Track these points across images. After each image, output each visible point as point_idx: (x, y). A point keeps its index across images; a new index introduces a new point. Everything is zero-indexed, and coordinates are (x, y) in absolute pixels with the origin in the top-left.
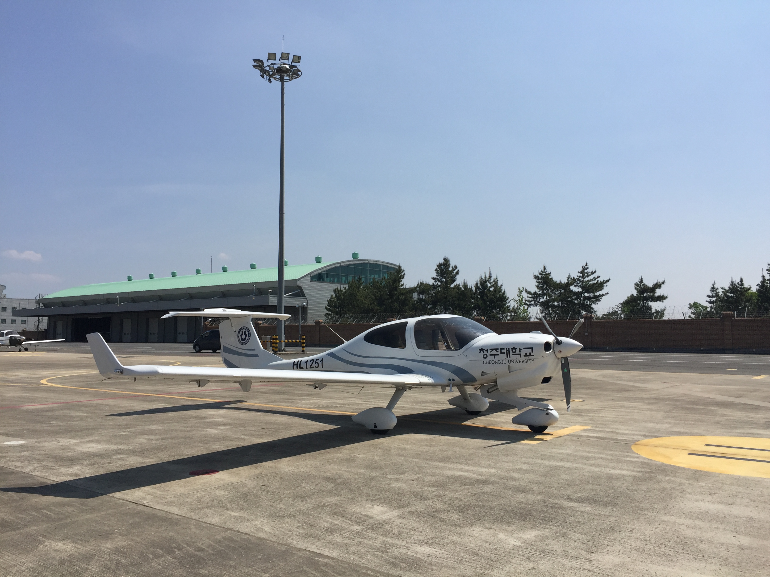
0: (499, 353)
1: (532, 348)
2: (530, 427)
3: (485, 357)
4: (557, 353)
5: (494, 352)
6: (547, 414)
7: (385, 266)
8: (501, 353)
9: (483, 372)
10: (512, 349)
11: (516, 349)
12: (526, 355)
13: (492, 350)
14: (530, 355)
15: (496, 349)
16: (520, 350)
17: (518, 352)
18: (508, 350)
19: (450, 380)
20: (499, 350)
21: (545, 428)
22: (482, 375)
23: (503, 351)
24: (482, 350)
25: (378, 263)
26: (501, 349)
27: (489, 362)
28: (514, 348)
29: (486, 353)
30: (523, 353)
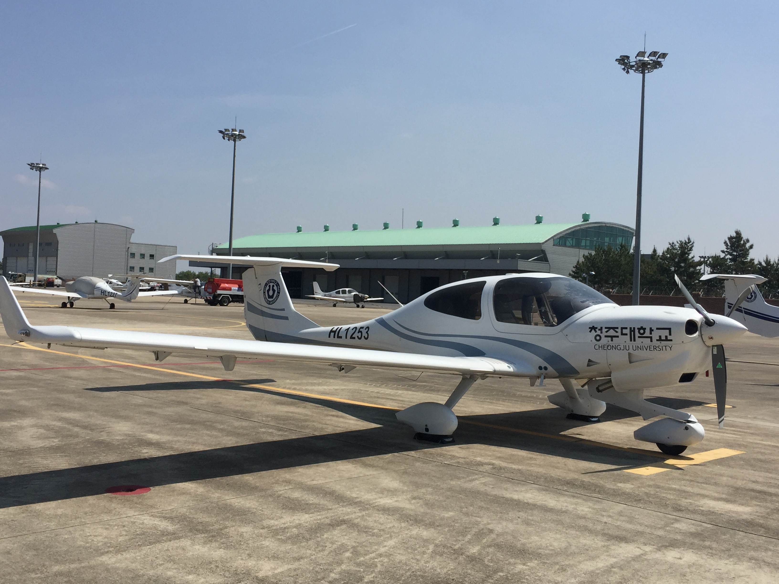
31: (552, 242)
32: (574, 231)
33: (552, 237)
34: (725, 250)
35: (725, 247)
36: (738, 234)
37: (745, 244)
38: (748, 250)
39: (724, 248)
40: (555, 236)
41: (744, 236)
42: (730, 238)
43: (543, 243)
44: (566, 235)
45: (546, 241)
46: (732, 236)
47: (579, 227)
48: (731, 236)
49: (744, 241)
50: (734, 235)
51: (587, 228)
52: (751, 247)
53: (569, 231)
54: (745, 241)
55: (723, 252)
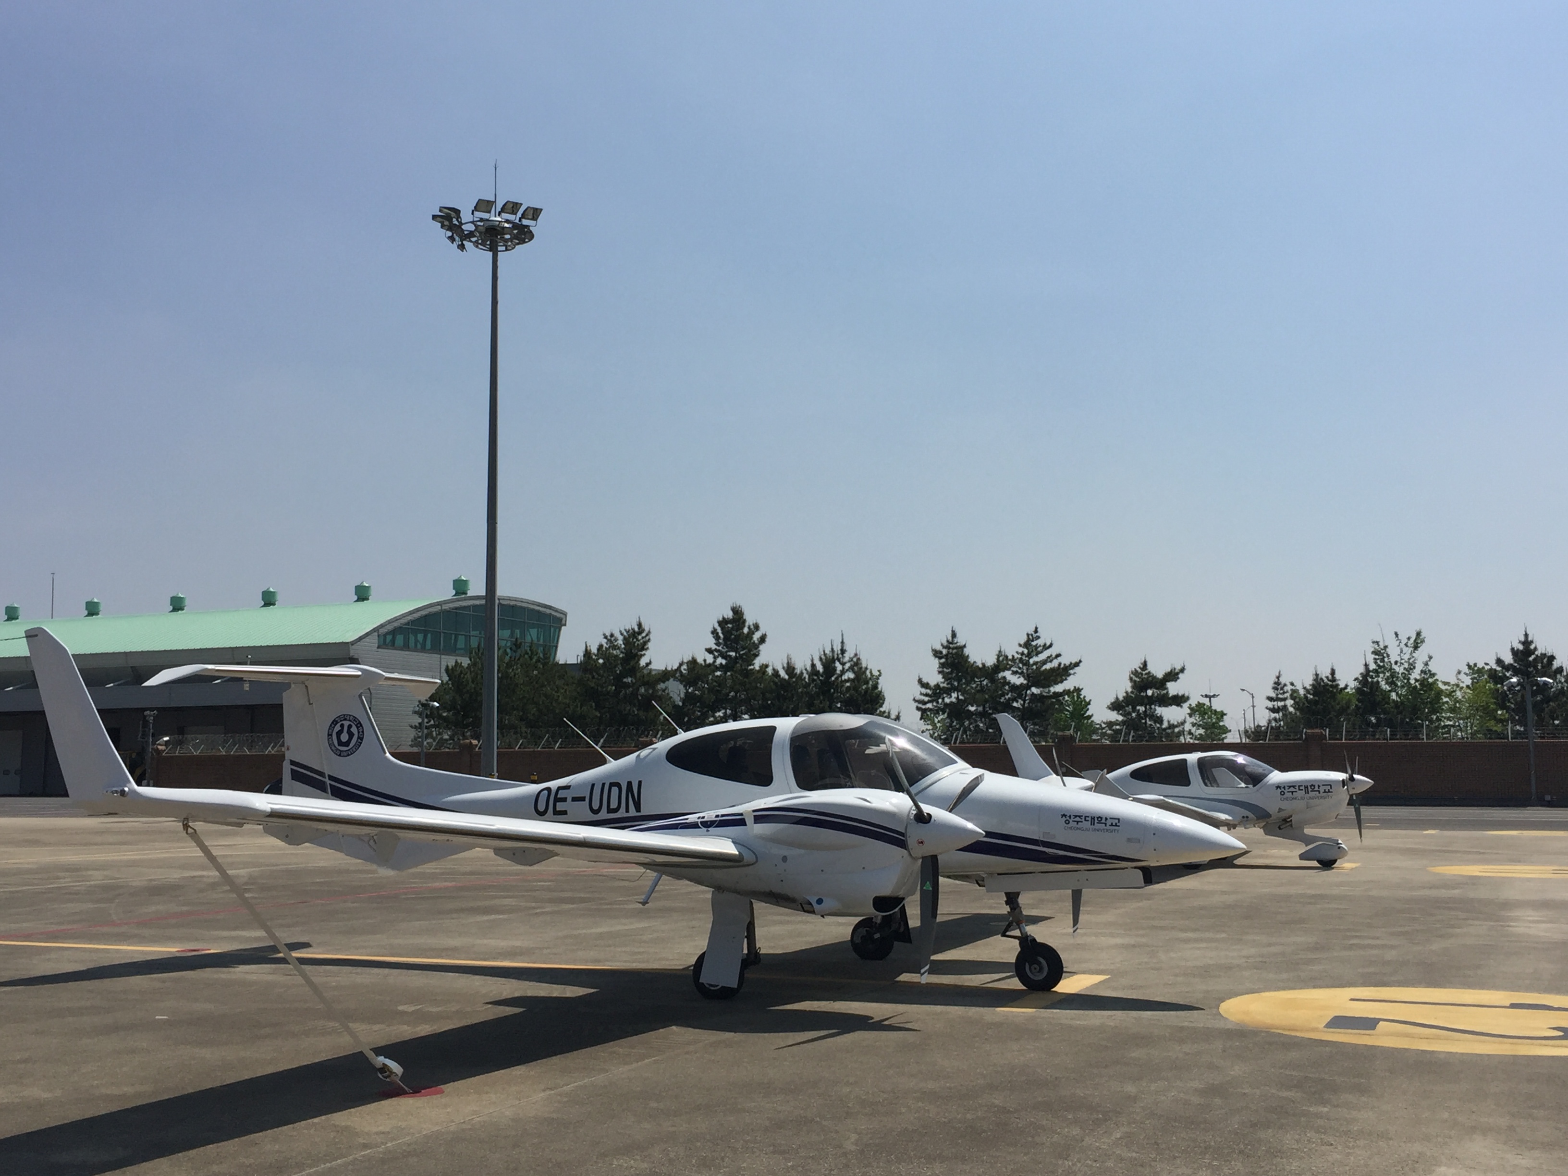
0: (1297, 790)
1: (1331, 786)
2: (1319, 861)
3: (1282, 793)
4: (1350, 789)
5: (1292, 789)
6: (1339, 848)
7: (533, 610)
8: (1299, 790)
9: (1280, 809)
10: (1311, 786)
11: (1314, 786)
12: (1325, 792)
13: (1290, 787)
14: (1329, 792)
15: (1294, 787)
16: (1319, 786)
17: (1316, 789)
18: (1306, 787)
19: (1243, 817)
20: (1297, 787)
21: (1335, 861)
22: (1279, 812)
23: (1301, 788)
24: (1278, 787)
25: (519, 604)
26: (1299, 786)
27: (1287, 799)
28: (1312, 785)
29: (1283, 790)
30: (1322, 789)
31: (374, 640)
32: (426, 616)
33: (374, 630)
34: (714, 647)
35: (714, 641)
36: (737, 612)
37: (751, 633)
38: (756, 646)
39: (711, 643)
40: (382, 626)
41: (750, 619)
42: (723, 623)
43: (353, 643)
44: (408, 624)
45: (360, 639)
46: (726, 617)
47: (439, 607)
48: (724, 618)
49: (749, 627)
50: (729, 615)
51: (456, 608)
52: (763, 639)
53: (416, 615)
54: (752, 627)
55: (709, 651)
